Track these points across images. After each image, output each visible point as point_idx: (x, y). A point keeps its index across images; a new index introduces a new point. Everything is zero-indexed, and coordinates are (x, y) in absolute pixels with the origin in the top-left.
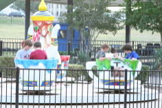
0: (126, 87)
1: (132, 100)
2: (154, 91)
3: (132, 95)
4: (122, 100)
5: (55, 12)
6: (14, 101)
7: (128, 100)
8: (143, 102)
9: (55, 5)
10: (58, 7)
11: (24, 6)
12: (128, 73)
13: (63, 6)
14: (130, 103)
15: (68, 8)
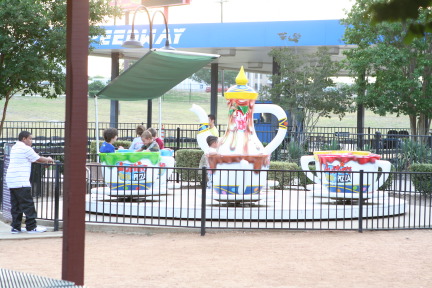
0: (361, 195)
1: (370, 215)
2: (402, 201)
3: (370, 207)
4: (356, 215)
5: (252, 84)
6: (199, 216)
7: (364, 215)
8: (386, 217)
9: (252, 75)
10: (256, 77)
11: (209, 76)
12: (365, 175)
13: (264, 75)
14: (367, 218)
15: (273, 79)
